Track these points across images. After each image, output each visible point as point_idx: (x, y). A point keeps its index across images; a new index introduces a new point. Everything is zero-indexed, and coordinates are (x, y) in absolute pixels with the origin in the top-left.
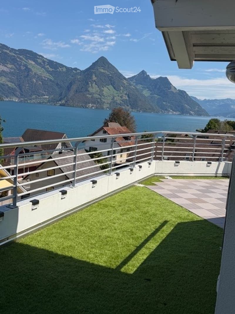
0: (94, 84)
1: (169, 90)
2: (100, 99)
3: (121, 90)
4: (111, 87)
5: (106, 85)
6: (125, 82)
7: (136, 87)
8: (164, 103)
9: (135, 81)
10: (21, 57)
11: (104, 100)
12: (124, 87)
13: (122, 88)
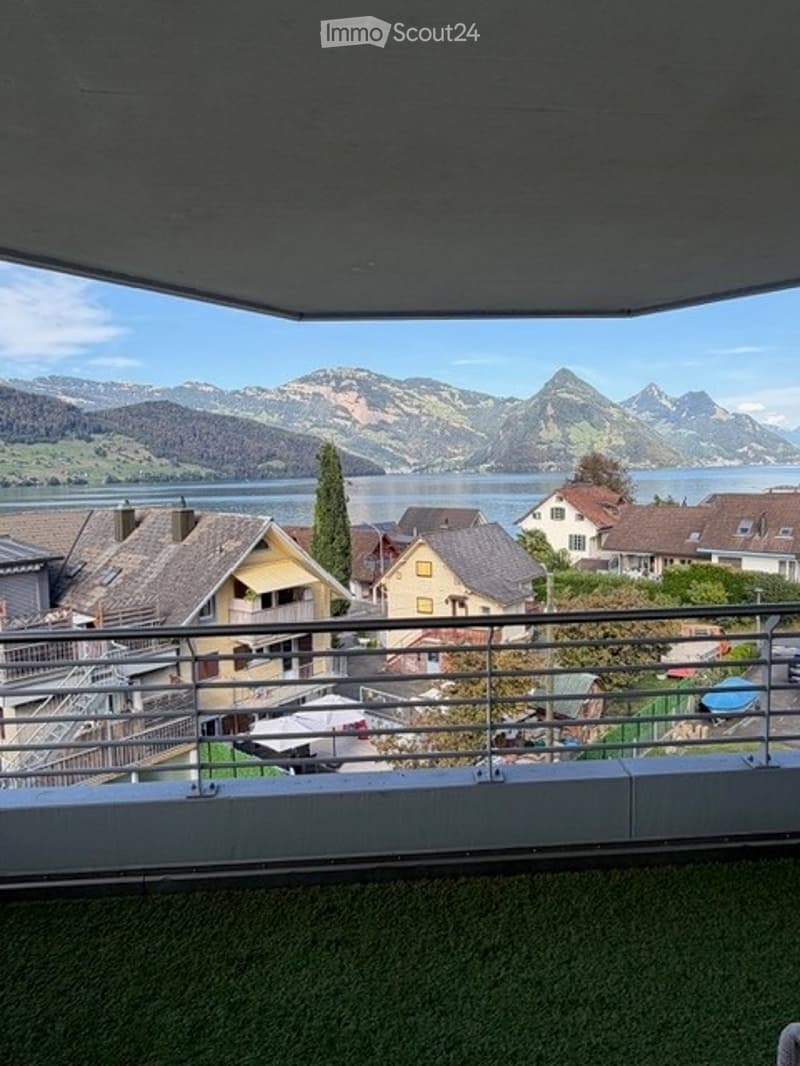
0: (551, 423)
1: (712, 417)
2: (565, 450)
3: (605, 427)
4: (585, 424)
5: (576, 421)
6: (612, 410)
7: (637, 419)
8: (703, 444)
9: (635, 406)
10: (411, 392)
11: (571, 452)
12: (612, 422)
13: (608, 424)
